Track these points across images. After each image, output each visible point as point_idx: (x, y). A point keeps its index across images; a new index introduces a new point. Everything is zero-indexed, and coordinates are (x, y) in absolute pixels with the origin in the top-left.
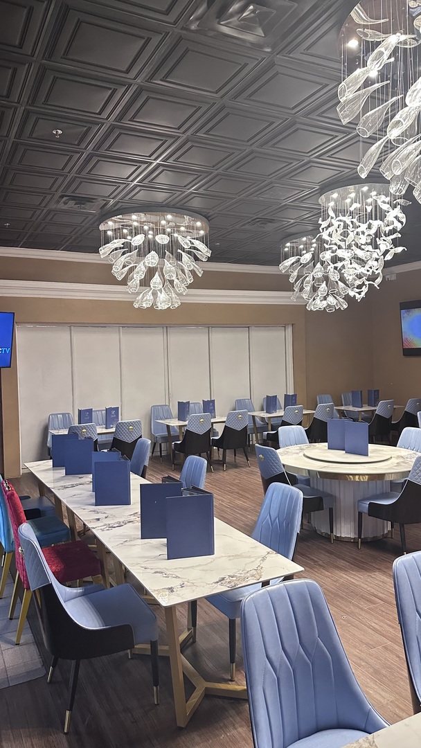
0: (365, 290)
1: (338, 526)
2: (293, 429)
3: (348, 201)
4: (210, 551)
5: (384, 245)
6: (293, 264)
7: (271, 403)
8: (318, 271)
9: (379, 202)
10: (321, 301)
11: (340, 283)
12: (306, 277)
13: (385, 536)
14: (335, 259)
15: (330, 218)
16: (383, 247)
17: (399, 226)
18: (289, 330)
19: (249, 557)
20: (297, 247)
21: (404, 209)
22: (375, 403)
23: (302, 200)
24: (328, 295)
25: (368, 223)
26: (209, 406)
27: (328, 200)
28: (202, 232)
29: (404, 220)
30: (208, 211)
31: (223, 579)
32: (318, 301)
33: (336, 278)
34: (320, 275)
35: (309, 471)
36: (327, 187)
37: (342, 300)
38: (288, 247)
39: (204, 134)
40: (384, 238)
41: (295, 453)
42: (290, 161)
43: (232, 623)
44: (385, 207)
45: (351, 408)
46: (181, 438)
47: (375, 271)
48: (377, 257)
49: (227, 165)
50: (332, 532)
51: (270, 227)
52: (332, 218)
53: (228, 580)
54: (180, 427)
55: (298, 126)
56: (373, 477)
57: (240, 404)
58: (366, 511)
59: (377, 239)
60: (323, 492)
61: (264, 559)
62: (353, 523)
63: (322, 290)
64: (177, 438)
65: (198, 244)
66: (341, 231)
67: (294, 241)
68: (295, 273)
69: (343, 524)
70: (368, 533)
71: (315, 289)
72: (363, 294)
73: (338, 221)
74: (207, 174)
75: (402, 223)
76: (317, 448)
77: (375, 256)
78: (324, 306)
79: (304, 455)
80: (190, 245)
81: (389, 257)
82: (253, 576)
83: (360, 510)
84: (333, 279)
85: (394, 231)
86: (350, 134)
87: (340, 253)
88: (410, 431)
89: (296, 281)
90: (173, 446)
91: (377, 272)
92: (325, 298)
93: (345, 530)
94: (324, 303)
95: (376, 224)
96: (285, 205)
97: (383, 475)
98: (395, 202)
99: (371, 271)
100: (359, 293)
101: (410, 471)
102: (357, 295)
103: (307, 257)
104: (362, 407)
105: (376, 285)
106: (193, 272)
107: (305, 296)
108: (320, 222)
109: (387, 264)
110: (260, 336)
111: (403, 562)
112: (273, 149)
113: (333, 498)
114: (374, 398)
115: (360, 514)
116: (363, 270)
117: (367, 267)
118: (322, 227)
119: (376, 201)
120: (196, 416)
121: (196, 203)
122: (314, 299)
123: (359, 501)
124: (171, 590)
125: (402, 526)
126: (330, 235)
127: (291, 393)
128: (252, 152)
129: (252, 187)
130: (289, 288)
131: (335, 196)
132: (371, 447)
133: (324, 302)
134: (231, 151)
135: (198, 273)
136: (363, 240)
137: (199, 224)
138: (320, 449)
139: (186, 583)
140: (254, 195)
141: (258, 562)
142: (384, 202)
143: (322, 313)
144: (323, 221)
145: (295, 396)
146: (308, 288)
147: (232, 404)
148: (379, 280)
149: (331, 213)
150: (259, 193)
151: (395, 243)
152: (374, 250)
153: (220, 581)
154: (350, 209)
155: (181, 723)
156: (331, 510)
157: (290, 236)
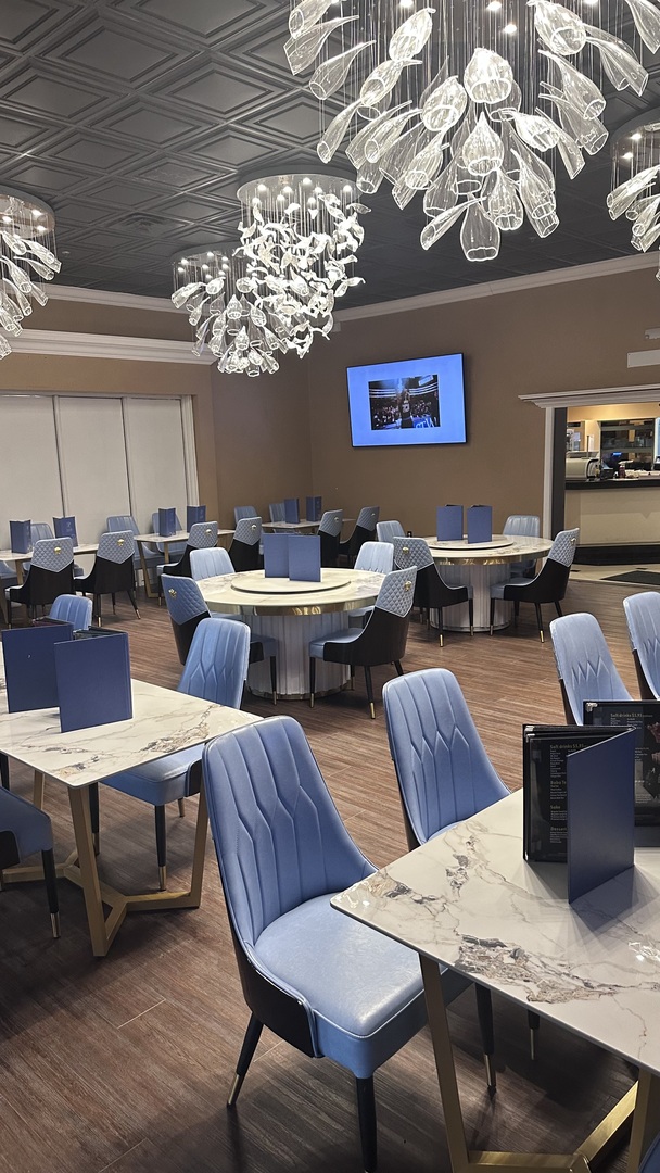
0: (309, 340)
1: (283, 680)
2: (211, 553)
3: (281, 198)
4: (127, 715)
5: (335, 271)
6: (192, 296)
7: (166, 520)
8: (234, 308)
9: (328, 204)
10: (240, 358)
11: (267, 331)
12: (214, 319)
13: (343, 688)
14: (265, 291)
15: (254, 225)
16: (333, 277)
17: (355, 246)
18: (188, 405)
19: (185, 714)
20: (199, 269)
21: (361, 220)
22: (317, 516)
23: (209, 190)
24: (249, 349)
25: (311, 237)
26: (65, 527)
27: (252, 195)
28: (41, 229)
29: (361, 237)
30: (53, 193)
31: (154, 744)
32: (235, 357)
33: (261, 321)
34: (237, 316)
35: (241, 606)
36: (249, 173)
37: (271, 358)
38: (183, 267)
39: (59, 57)
40: (334, 261)
41: (218, 586)
42: (197, 123)
43: (160, 811)
44: (336, 213)
45: (284, 525)
46: (21, 580)
47: (322, 312)
48: (325, 291)
49: (93, 117)
50: (274, 689)
51: (156, 231)
52: (259, 223)
53: (162, 744)
54: (19, 562)
55: (214, 66)
56: (330, 608)
57: (115, 523)
58: (321, 655)
59: (325, 262)
60: (261, 637)
61: (206, 714)
62: (302, 675)
63: (241, 339)
64: (14, 581)
65: (37, 248)
66: (271, 245)
67: (194, 257)
68: (198, 311)
69: (288, 678)
70: (323, 686)
71: (229, 339)
72: (306, 348)
73: (269, 229)
74: (56, 130)
75: (358, 240)
76: (249, 577)
77: (321, 288)
78: (245, 366)
79: (232, 587)
80: (26, 251)
81: (340, 292)
82: (195, 735)
83: (313, 654)
84: (257, 324)
85: (346, 253)
86: (291, 90)
87: (270, 280)
88: (371, 546)
89: (199, 324)
90: (7, 594)
91: (325, 314)
92: (245, 354)
93: (293, 686)
94: (244, 363)
95: (322, 239)
96: (184, 196)
97: (342, 604)
98: (348, 207)
99: (317, 311)
100: (301, 345)
101: (376, 597)
102: (299, 348)
103: (215, 285)
104: (299, 522)
105: (324, 335)
106: (32, 300)
107: (215, 349)
108: (240, 228)
109: (339, 304)
110: (140, 413)
111: (394, 687)
112: (171, 99)
113: (275, 643)
114: (314, 510)
115: (313, 660)
116: (306, 310)
117: (311, 305)
118: (244, 236)
119: (322, 202)
120: (47, 543)
121: (31, 177)
122: (229, 355)
123: (310, 643)
124: (80, 766)
125: (367, 670)
126: (255, 252)
127: (196, 504)
128: (137, 100)
129: (133, 159)
130: (188, 335)
131: (262, 188)
132: (324, 571)
133: (245, 360)
134: (103, 94)
135: (38, 300)
136: (304, 263)
137: (37, 213)
138: (254, 579)
139: (99, 756)
140: (137, 172)
141: (199, 720)
142: (334, 205)
143: (241, 377)
144: (244, 227)
145: (202, 508)
146: (218, 337)
147: (103, 524)
148: (328, 327)
149: (258, 216)
150: (142, 171)
151: (350, 271)
152: (320, 279)
153: (151, 746)
154: (286, 211)
155: (99, 951)
156: (273, 660)
157: (189, 248)
